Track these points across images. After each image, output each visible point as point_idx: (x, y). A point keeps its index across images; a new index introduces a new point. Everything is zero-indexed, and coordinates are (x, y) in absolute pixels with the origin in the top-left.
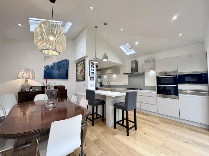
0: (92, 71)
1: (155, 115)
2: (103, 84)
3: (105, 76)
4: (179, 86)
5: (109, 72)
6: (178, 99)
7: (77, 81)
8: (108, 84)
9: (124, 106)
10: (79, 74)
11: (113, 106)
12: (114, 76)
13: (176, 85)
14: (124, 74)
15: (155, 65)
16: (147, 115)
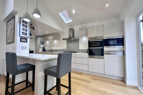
0: (24, 31)
1: (87, 73)
2: (45, 49)
3: (48, 42)
4: (104, 48)
5: (50, 38)
6: (103, 58)
7: (7, 44)
8: (50, 49)
9: (55, 71)
10: (9, 35)
11: (43, 72)
12: (55, 42)
13: (102, 48)
14: (63, 39)
15: (87, 32)
16: (81, 74)
